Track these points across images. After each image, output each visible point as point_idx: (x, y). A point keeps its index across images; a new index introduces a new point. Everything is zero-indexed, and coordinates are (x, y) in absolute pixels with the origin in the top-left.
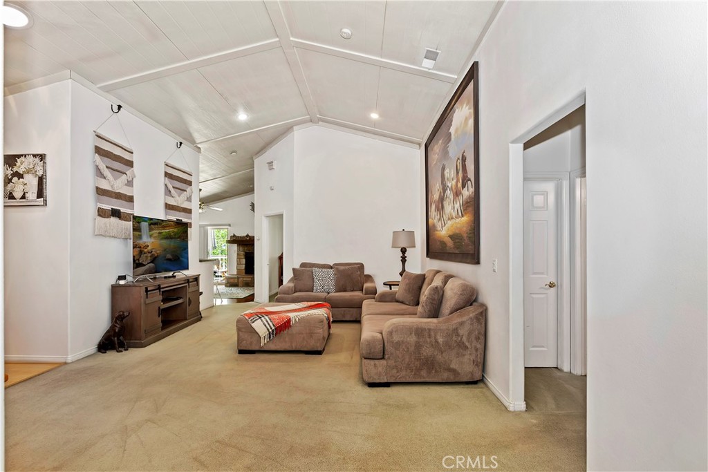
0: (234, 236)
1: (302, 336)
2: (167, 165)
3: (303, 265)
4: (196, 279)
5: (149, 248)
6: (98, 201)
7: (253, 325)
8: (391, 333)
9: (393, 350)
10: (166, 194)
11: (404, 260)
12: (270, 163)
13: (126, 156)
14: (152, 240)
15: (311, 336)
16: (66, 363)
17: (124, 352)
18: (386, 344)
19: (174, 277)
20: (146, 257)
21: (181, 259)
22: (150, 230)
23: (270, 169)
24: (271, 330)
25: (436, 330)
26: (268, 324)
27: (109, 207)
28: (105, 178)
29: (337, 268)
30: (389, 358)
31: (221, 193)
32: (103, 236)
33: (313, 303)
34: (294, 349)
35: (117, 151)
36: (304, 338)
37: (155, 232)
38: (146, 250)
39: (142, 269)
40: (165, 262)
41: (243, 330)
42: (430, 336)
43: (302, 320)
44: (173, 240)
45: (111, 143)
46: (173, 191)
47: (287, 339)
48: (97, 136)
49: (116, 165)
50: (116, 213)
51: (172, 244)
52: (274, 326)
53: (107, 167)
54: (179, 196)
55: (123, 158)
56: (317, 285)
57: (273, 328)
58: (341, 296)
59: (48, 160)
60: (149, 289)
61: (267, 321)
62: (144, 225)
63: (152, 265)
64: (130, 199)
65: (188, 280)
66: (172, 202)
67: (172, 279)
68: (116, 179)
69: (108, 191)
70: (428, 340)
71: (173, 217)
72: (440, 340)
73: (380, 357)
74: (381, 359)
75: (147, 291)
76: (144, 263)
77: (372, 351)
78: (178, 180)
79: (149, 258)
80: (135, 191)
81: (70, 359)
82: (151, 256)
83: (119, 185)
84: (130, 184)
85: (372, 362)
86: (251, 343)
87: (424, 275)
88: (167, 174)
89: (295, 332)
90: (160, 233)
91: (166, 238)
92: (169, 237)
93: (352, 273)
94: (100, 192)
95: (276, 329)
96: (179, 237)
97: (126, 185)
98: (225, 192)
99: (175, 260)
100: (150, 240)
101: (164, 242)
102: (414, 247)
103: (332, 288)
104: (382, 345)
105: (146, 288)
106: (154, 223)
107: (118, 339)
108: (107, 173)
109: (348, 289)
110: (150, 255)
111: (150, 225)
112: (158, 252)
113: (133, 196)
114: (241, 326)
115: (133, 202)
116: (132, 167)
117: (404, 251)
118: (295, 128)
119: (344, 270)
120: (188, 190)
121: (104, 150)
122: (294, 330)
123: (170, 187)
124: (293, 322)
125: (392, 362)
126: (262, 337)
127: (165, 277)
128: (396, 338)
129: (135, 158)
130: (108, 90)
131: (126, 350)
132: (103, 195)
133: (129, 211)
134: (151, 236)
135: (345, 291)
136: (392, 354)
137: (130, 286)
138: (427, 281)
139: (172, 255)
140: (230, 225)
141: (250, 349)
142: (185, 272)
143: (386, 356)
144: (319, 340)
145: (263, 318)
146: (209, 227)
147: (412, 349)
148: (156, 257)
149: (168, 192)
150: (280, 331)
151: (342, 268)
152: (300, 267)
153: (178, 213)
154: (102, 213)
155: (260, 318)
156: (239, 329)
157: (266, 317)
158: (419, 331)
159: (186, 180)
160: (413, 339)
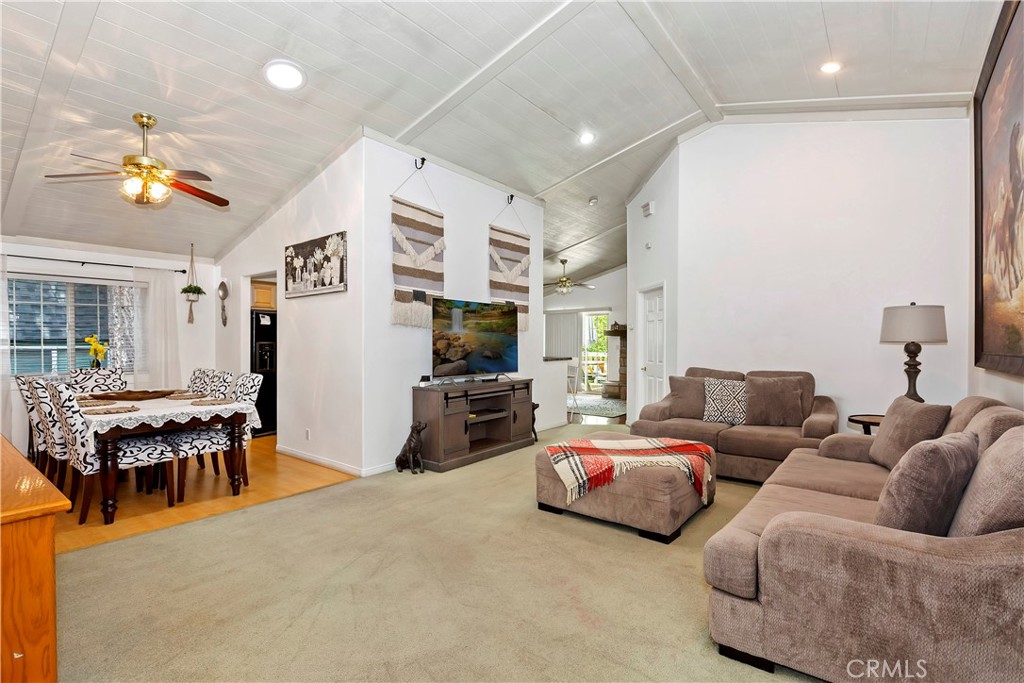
0: (616, 324)
1: (633, 502)
2: (492, 229)
3: (692, 372)
4: (527, 385)
5: (461, 341)
6: (396, 282)
7: (556, 467)
8: (775, 545)
9: (781, 589)
10: (491, 268)
11: (913, 370)
12: (646, 207)
13: (434, 222)
14: (467, 331)
15: (648, 506)
16: (360, 477)
17: (419, 475)
18: (762, 568)
19: (496, 380)
20: (457, 351)
21: (504, 357)
22: (465, 319)
23: (646, 216)
24: (581, 481)
25: (917, 572)
26: (578, 469)
27: (410, 289)
28: (405, 252)
29: (751, 381)
30: (769, 603)
31: (596, 263)
32: (404, 325)
33: (679, 442)
34: (618, 521)
35: (421, 218)
36: (635, 505)
37: (472, 322)
38: (456, 343)
39: (447, 367)
40: (482, 359)
41: (544, 473)
42: (893, 581)
43: (632, 472)
44: (495, 334)
45: (413, 207)
46: (500, 263)
47: (606, 502)
48: (395, 201)
49: (421, 235)
50: (419, 296)
51: (494, 338)
52: (586, 473)
53: (407, 239)
54: (510, 270)
55: (430, 226)
56: (710, 409)
57: (585, 479)
58: (755, 434)
59: (348, 237)
60: (450, 395)
61: (576, 465)
62: (457, 313)
63: (462, 362)
64: (439, 277)
65: (513, 386)
66: (500, 278)
67: (494, 383)
68: (419, 252)
69: (408, 268)
70: (889, 592)
71: (501, 299)
72: (932, 603)
73: (745, 595)
74: (750, 600)
75: (447, 398)
76: (452, 359)
77: (727, 574)
78: (506, 247)
79: (460, 354)
80: (446, 268)
81: (365, 472)
82: (462, 351)
83: (423, 261)
84: (439, 257)
85: (727, 600)
86: (554, 496)
87: (949, 409)
88: (493, 242)
89: (619, 493)
90: (477, 323)
91: (487, 330)
92: (489, 330)
93: (783, 392)
94: (398, 270)
95: (588, 479)
96: (504, 331)
97: (433, 259)
98: (601, 261)
99: (497, 358)
100: (463, 332)
101: (482, 334)
102: (944, 341)
103: (741, 417)
104: (751, 569)
105: (446, 394)
106: (471, 309)
107: (414, 457)
108: (407, 246)
109: (772, 420)
110: (461, 349)
111: (465, 312)
112: (472, 346)
113: (442, 274)
114: (540, 466)
115: (443, 281)
116: (443, 236)
117: (913, 350)
118: (680, 139)
119: (765, 386)
120: (524, 260)
121: (404, 218)
122: (619, 487)
123: (497, 257)
124: (616, 472)
125: (776, 616)
126: (569, 489)
127: (483, 381)
128: (789, 561)
129: (446, 225)
130: (407, 140)
131: (422, 472)
132: (402, 274)
133: (437, 294)
134: (465, 326)
135: (766, 423)
136: (777, 596)
137: (433, 390)
138: (952, 424)
139: (492, 352)
140: (610, 309)
141: (553, 505)
142: (512, 376)
143: (763, 598)
144: (663, 515)
145: (571, 459)
146: (584, 314)
147: (836, 600)
148: (469, 354)
149: (494, 266)
150: (596, 486)
151: (761, 380)
152: (687, 375)
153: (509, 292)
154: (400, 297)
155: (567, 457)
156: (539, 470)
157: (577, 458)
158: (858, 561)
159: (520, 247)
160: (840, 576)
